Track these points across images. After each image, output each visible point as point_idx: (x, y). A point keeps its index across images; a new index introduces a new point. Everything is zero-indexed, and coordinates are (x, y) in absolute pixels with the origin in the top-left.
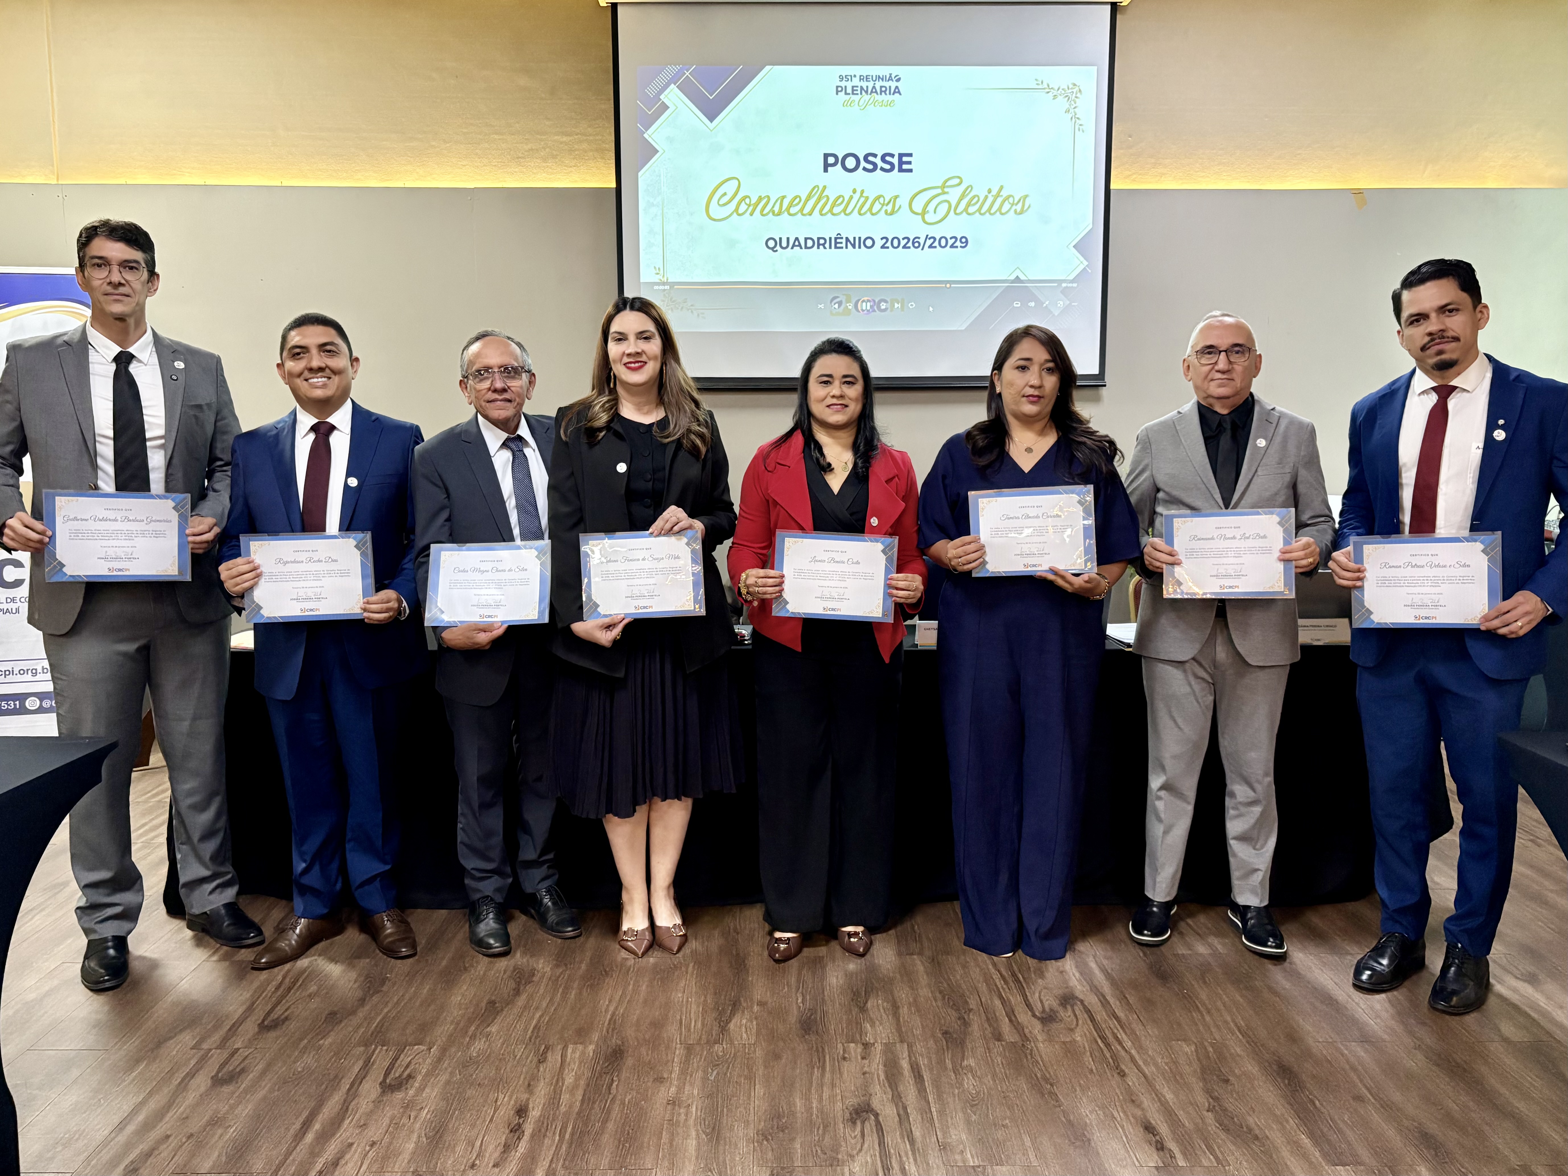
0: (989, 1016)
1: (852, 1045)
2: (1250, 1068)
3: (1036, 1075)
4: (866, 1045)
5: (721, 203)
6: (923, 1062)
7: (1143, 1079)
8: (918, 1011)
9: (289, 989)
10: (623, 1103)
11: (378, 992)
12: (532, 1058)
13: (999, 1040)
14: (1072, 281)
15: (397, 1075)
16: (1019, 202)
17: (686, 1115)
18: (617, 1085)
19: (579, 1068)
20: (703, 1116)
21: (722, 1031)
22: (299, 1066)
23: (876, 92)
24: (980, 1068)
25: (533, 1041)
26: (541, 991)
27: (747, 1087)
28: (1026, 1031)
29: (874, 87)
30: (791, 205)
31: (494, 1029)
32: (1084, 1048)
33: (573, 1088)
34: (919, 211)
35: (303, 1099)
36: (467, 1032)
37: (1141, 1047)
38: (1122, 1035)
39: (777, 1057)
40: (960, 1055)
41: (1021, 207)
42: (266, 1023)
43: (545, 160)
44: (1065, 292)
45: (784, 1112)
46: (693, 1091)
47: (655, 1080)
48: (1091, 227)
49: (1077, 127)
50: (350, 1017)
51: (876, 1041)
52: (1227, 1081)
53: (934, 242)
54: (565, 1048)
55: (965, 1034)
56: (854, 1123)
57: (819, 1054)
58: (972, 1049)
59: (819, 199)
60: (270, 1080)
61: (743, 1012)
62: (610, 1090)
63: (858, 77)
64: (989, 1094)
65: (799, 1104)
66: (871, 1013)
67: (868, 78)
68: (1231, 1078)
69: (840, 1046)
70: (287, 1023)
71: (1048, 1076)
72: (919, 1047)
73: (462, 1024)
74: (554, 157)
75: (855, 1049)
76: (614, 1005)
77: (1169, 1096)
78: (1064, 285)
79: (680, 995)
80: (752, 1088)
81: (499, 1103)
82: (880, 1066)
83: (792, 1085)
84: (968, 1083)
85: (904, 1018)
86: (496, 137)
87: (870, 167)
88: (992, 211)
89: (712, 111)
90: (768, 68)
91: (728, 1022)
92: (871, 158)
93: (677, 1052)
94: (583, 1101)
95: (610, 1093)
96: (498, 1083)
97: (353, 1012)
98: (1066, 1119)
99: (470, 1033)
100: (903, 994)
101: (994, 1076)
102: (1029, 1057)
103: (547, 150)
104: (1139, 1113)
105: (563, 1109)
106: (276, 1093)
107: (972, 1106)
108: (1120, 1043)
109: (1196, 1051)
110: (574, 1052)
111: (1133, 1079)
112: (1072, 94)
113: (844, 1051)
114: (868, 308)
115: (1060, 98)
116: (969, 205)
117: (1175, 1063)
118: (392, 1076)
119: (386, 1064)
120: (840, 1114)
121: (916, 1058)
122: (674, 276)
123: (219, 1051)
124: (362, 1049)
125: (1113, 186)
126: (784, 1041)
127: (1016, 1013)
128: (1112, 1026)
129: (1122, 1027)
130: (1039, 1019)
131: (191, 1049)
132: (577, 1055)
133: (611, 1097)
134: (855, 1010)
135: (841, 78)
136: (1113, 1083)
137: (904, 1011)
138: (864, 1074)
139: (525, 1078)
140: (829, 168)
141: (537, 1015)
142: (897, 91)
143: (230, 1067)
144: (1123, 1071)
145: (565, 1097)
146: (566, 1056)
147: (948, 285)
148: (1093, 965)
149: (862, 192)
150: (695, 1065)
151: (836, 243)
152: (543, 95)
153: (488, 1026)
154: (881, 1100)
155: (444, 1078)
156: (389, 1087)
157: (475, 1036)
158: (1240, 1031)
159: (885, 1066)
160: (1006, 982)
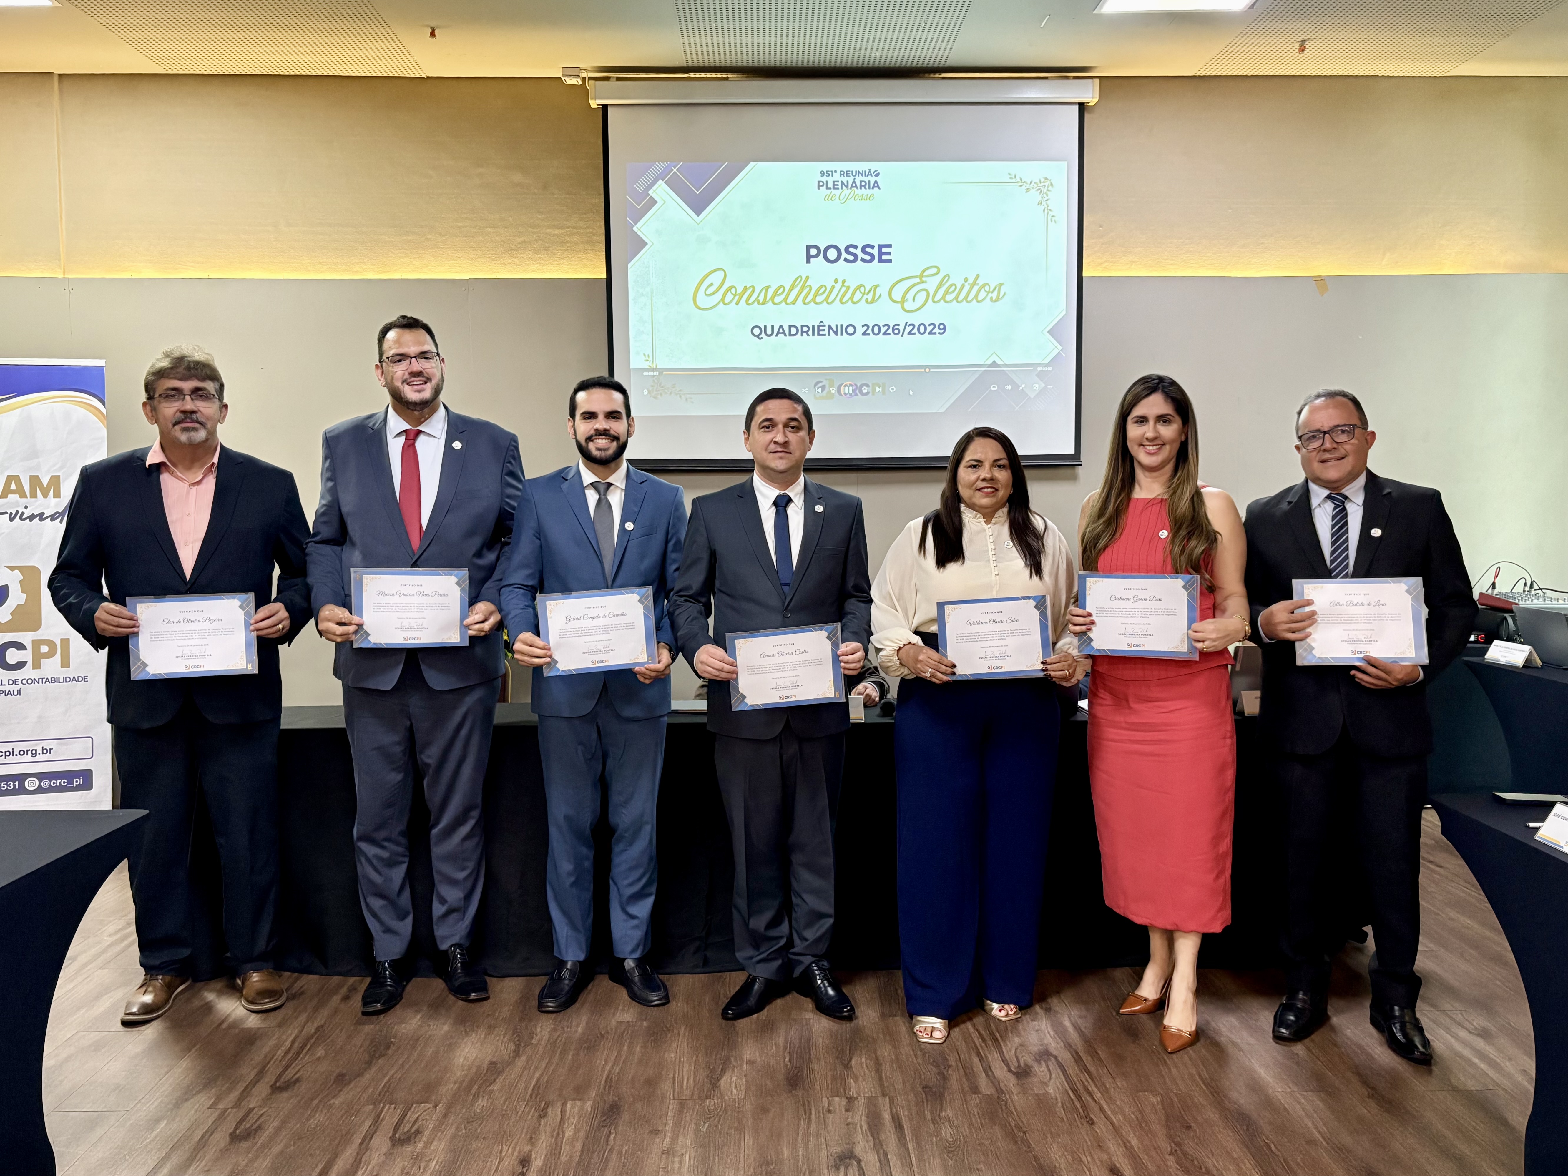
0: (967, 1071)
1: (837, 1099)
2: (1212, 1116)
3: (1010, 1124)
4: (850, 1099)
5: (707, 293)
6: (904, 1114)
7: (1111, 1127)
8: (900, 1067)
9: (298, 1053)
10: (620, 1152)
11: (384, 1055)
12: (532, 1114)
13: (975, 1093)
14: (1047, 365)
15: (406, 1130)
16: (994, 290)
17: (680, 1163)
18: (614, 1138)
19: (578, 1121)
20: (696, 1164)
21: (713, 1088)
22: (312, 1123)
23: (856, 187)
24: (957, 1119)
25: (534, 1098)
26: (540, 1052)
27: (737, 1137)
28: (1002, 1085)
29: (854, 182)
30: (775, 294)
31: (496, 1087)
32: (1056, 1099)
33: (573, 1139)
34: (899, 300)
35: (318, 1152)
36: (470, 1091)
37: (1111, 1098)
38: (1092, 1088)
39: (765, 1110)
40: (939, 1107)
41: (997, 294)
42: (278, 1084)
43: (537, 252)
44: (1040, 375)
45: (772, 1160)
46: (686, 1141)
47: (651, 1132)
48: (1064, 313)
49: (1049, 218)
50: (358, 1079)
51: (859, 1095)
52: (1189, 1128)
53: (914, 329)
54: (564, 1104)
55: (944, 1088)
56: (837, 1168)
57: (805, 1108)
58: (950, 1102)
59: (802, 289)
60: (285, 1136)
61: (733, 1070)
62: (607, 1141)
63: (838, 173)
64: (965, 1142)
65: (786, 1152)
66: (854, 1069)
67: (847, 174)
68: (1193, 1125)
69: (825, 1099)
70: (297, 1085)
71: (1021, 1124)
72: (900, 1100)
73: (464, 1084)
74: (546, 249)
75: (839, 1102)
76: (610, 1064)
77: (1134, 1142)
78: (1039, 369)
79: (673, 1055)
80: (742, 1139)
81: (503, 1154)
82: (863, 1117)
83: (780, 1135)
84: (945, 1132)
85: (886, 1074)
86: (490, 230)
87: (851, 258)
88: (969, 299)
89: (698, 205)
90: (752, 164)
91: (718, 1080)
92: (851, 250)
93: (671, 1107)
94: (582, 1151)
95: (607, 1144)
96: (502, 1136)
97: (360, 1074)
98: (1037, 1164)
99: (473, 1091)
100: (885, 1051)
101: (971, 1124)
102: (1004, 1108)
103: (540, 242)
104: (1105, 1157)
105: (563, 1158)
106: (292, 1148)
107: (948, 1152)
108: (1090, 1094)
109: (1162, 1101)
110: (573, 1107)
111: (1101, 1127)
112: (1044, 187)
113: (829, 1104)
114: (851, 392)
115: (1033, 191)
116: (947, 292)
117: (1141, 1112)
118: (400, 1131)
119: (395, 1119)
120: (825, 1160)
121: (897, 1111)
122: (663, 363)
123: (235, 1110)
124: (371, 1107)
125: (1085, 274)
126: (772, 1096)
127: (993, 1069)
128: (1084, 1080)
129: (1092, 1080)
130: (1014, 1073)
131: (208, 1108)
132: (576, 1110)
133: (609, 1147)
134: (839, 1068)
135: (823, 173)
136: (1083, 1132)
137: (886, 1067)
138: (848, 1124)
139: (526, 1133)
140: (812, 260)
141: (537, 1075)
142: (876, 185)
143: (246, 1125)
144: (1091, 1119)
145: (565, 1150)
146: (565, 1111)
147: (927, 370)
148: (1067, 1023)
149: (844, 281)
150: (688, 1118)
151: (819, 330)
152: (536, 191)
153: (490, 1085)
154: (863, 1146)
155: (451, 1131)
156: (400, 1140)
157: (479, 1093)
158: (1204, 1083)
159: (867, 1117)
160: (984, 1040)
